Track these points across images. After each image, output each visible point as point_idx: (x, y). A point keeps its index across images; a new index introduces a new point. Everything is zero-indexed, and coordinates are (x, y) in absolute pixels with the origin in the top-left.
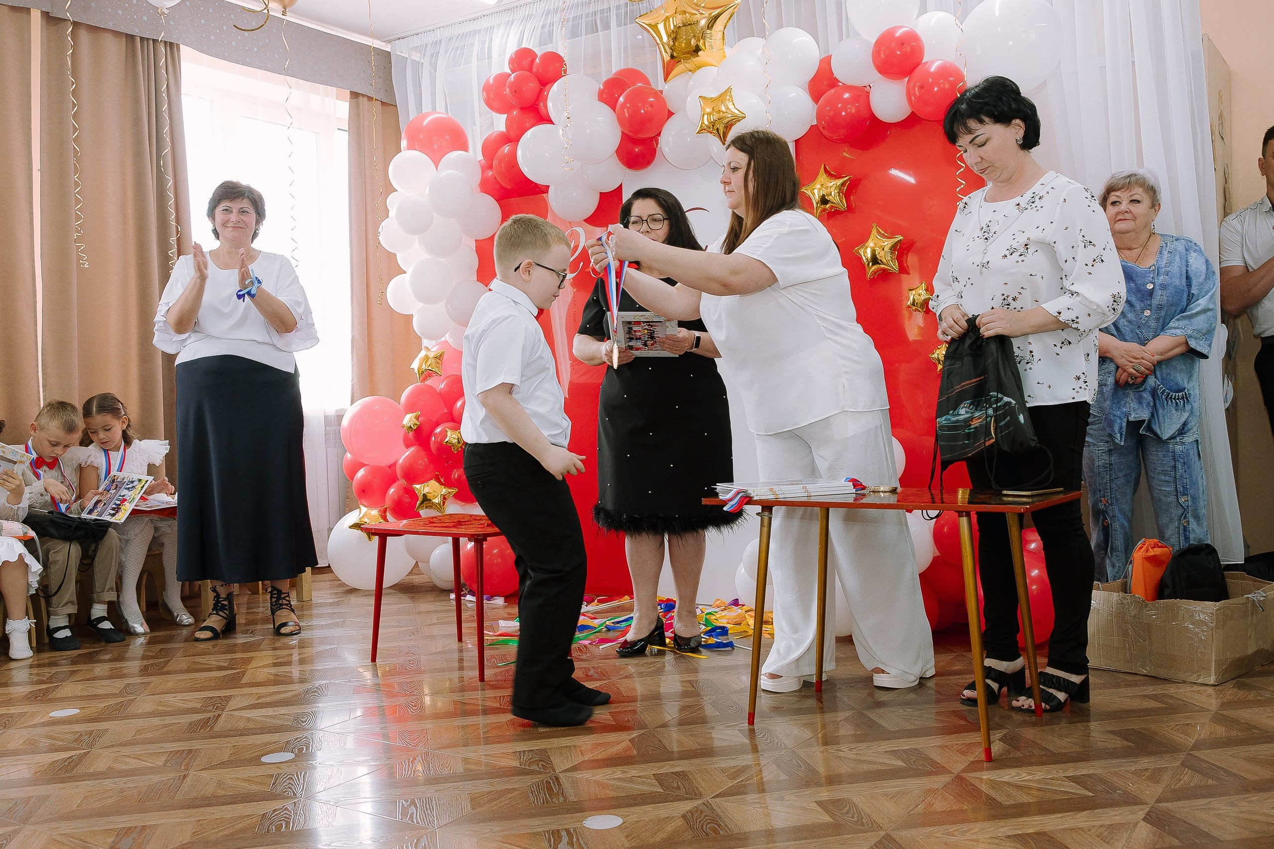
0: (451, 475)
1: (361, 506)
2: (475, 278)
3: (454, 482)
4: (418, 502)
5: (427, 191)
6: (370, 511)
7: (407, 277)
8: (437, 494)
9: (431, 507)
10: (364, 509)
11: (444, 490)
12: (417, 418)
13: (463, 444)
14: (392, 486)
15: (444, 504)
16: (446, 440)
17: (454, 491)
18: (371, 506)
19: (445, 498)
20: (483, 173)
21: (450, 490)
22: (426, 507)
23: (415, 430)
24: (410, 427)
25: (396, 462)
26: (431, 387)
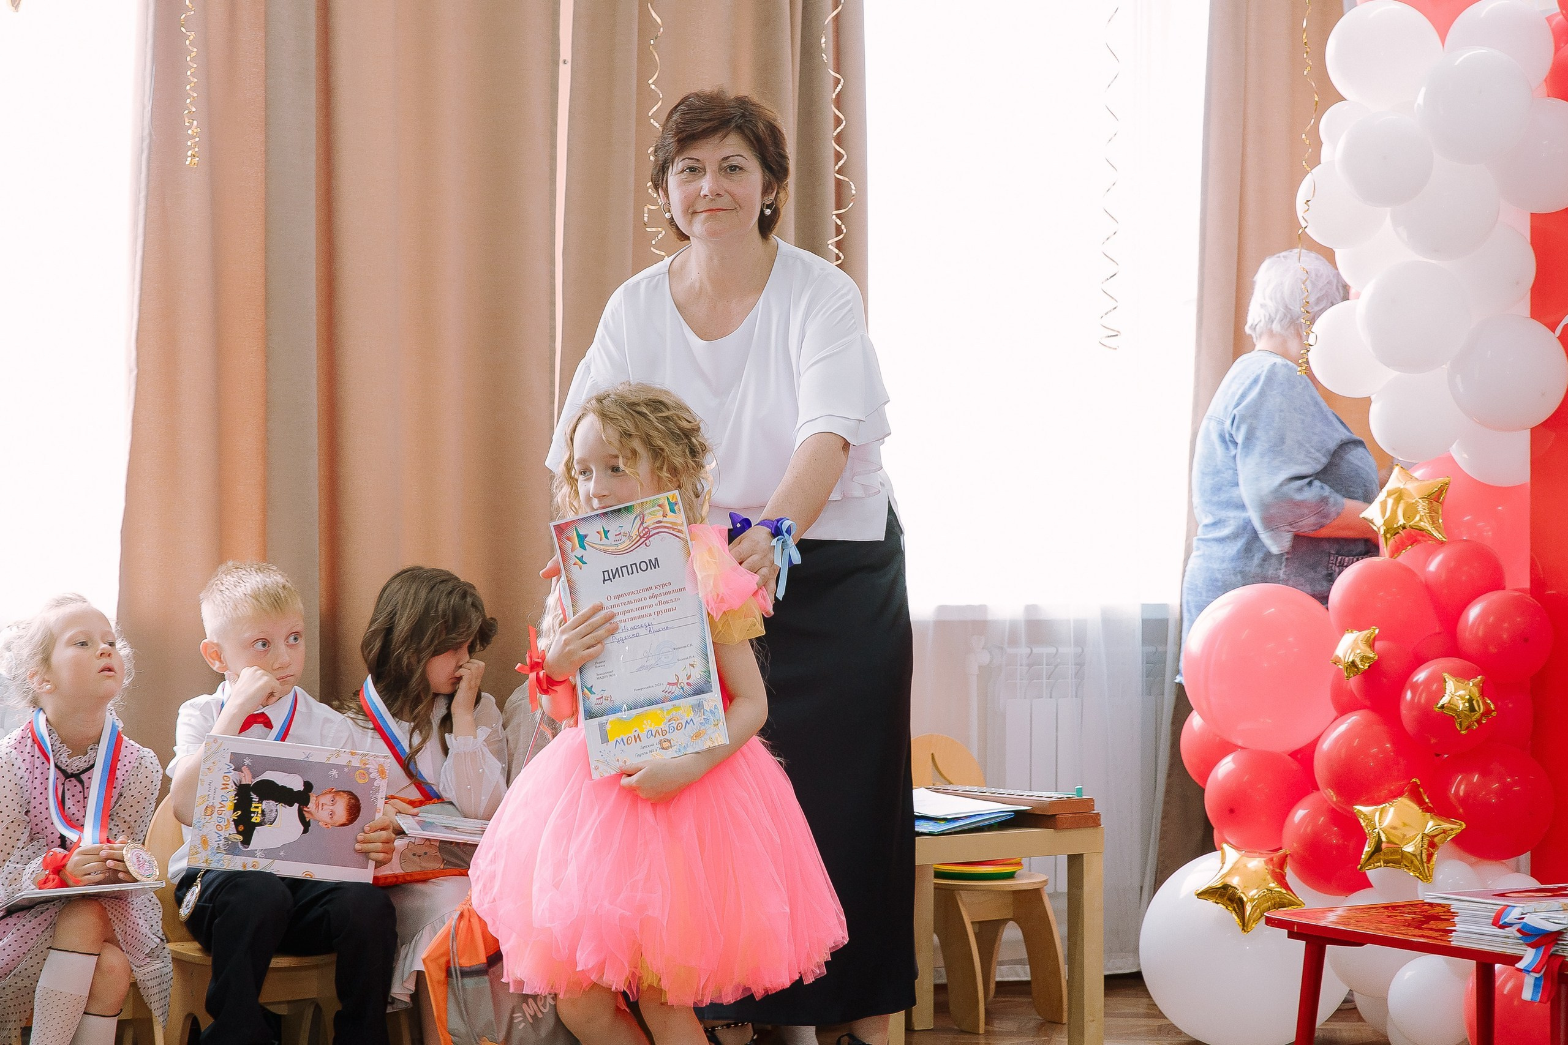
0: (1448, 784)
1: (1225, 846)
2: (1524, 306)
3: (1457, 804)
4: (1366, 849)
5: (1420, 100)
6: (1245, 859)
7: (1359, 306)
8: (1410, 834)
9: (1397, 863)
10: (1232, 855)
11: (1431, 824)
12: (1371, 644)
13: (1483, 715)
14: (1300, 803)
15: (1429, 861)
16: (1441, 702)
17: (1457, 827)
18: (1247, 846)
19: (1432, 845)
20: (1557, 49)
21: (1446, 826)
22: (1386, 862)
23: (1366, 674)
24: (1353, 663)
25: (1312, 746)
26: (1407, 570)
